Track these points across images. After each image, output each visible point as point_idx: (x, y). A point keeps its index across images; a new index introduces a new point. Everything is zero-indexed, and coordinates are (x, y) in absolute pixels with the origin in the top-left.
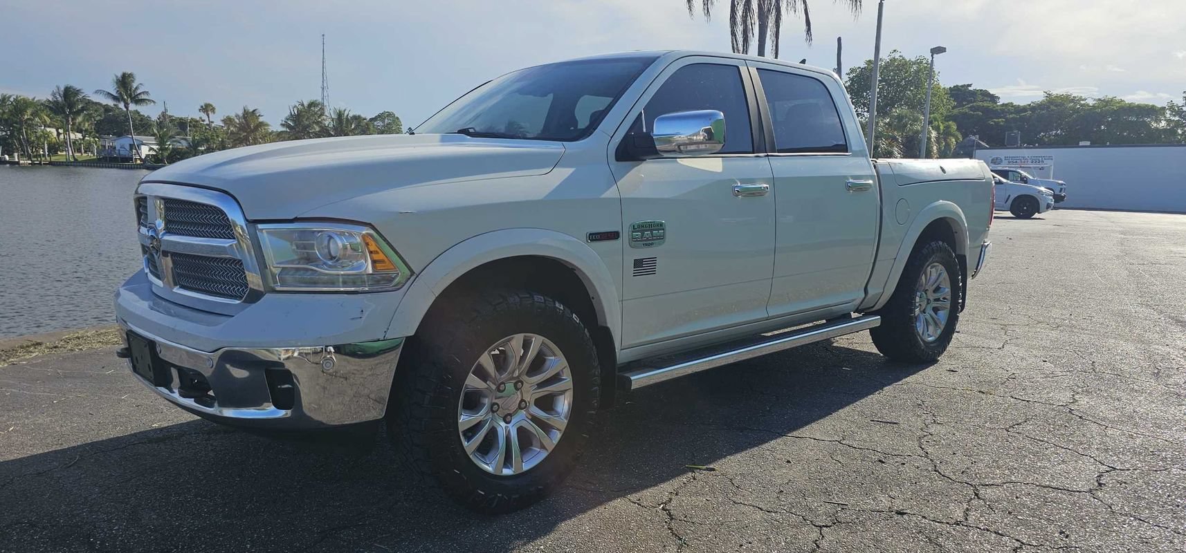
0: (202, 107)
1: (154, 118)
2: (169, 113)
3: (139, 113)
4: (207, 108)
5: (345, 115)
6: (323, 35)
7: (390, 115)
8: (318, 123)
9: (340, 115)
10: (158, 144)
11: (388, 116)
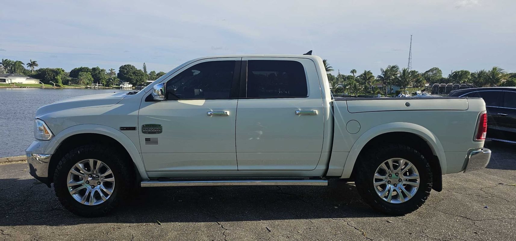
0: (351, 71)
1: (336, 76)
2: (341, 74)
3: (331, 75)
4: (353, 71)
5: (407, 71)
6: (412, 36)
7: (436, 69)
8: (394, 75)
9: (404, 71)
10: (332, 86)
11: (435, 70)
